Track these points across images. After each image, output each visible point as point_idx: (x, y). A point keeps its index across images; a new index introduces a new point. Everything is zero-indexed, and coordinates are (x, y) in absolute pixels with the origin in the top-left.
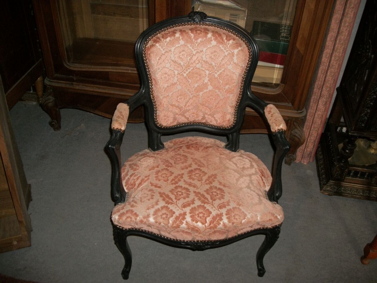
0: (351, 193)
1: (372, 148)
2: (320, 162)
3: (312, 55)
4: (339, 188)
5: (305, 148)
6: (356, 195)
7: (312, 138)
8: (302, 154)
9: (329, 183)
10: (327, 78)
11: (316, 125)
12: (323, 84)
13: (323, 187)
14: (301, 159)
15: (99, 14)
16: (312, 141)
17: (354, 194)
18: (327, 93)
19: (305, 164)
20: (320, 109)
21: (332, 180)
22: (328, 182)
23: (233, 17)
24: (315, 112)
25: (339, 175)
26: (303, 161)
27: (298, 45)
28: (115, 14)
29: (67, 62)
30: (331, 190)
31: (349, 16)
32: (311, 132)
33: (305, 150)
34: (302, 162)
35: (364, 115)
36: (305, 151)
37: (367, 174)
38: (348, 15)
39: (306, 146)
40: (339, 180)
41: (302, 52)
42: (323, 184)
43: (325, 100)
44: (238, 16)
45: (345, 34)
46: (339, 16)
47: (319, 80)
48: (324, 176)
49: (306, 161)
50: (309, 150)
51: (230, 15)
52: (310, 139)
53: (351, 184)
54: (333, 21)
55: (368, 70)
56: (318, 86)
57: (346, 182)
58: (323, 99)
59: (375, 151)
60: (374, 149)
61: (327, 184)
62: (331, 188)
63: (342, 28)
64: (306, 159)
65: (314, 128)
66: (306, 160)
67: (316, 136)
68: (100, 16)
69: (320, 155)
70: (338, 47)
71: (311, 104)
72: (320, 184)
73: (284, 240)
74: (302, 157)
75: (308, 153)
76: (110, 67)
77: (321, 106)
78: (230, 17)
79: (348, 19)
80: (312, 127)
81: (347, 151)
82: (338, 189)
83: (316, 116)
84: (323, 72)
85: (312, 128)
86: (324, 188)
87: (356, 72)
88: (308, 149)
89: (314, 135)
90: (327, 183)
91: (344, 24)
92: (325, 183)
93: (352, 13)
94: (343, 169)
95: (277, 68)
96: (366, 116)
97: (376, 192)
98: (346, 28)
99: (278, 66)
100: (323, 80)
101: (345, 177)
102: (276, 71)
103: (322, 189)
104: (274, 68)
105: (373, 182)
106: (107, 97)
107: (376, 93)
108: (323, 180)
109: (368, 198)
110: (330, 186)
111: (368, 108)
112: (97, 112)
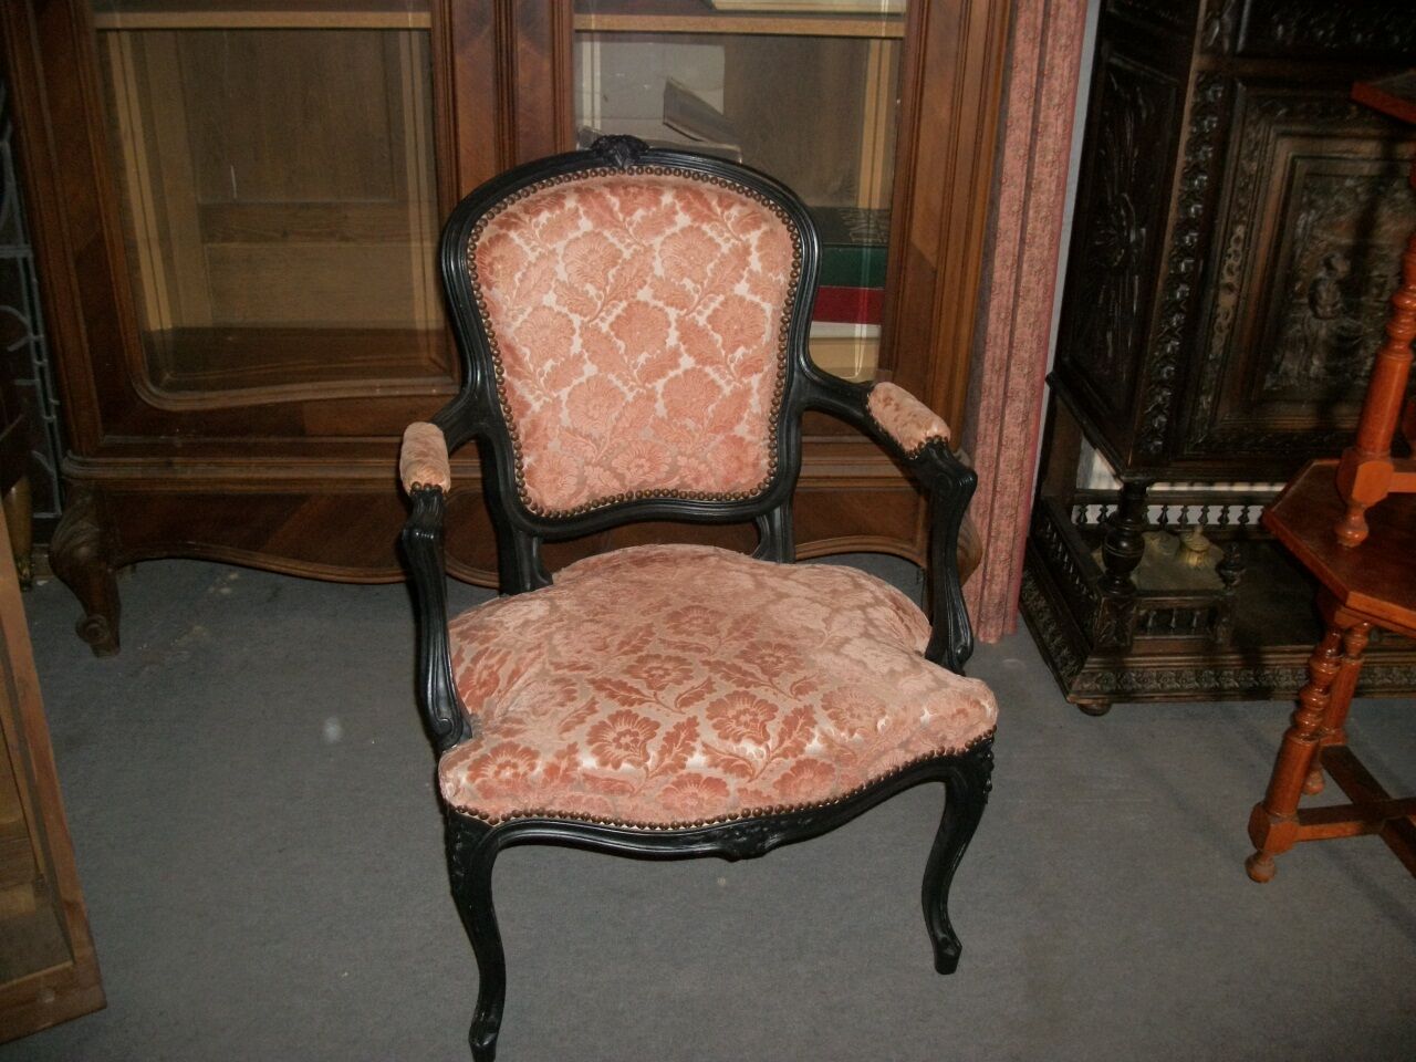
0: (1162, 685)
1: (1191, 550)
2: (1042, 617)
3: (964, 265)
4: (1122, 676)
5: (983, 588)
6: (1178, 690)
7: (999, 543)
8: (977, 608)
9: (1086, 666)
10: (1017, 334)
11: (1006, 498)
12: (1010, 356)
13: (1070, 685)
14: (975, 628)
15: (227, 238)
16: (1002, 558)
17: (1172, 690)
19: (992, 641)
20: (1012, 441)
21: (1096, 655)
22: (1083, 664)
24: (998, 455)
25: (1112, 633)
26: (984, 635)
27: (916, 238)
28: (285, 234)
29: (149, 384)
30: (1098, 686)
31: (1051, 131)
32: (994, 525)
33: (986, 593)
34: (982, 639)
35: (1154, 409)
36: (986, 598)
37: (1198, 613)
38: (1049, 128)
39: (984, 577)
40: (1116, 654)
41: (932, 259)
42: (1071, 675)
43: (1022, 406)
45: (1047, 186)
46: (1023, 136)
47: (996, 344)
48: (1065, 652)
49: (992, 631)
50: (996, 588)
52: (995, 552)
53: (1155, 659)
54: (1009, 152)
55: (1137, 277)
56: (993, 365)
57: (1141, 655)
58: (1017, 404)
59: (1200, 559)
60: (1198, 552)
61: (1083, 671)
62: (1097, 682)
63: (1036, 170)
64: (994, 623)
65: (1001, 507)
66: (992, 627)
67: (1011, 535)
68: (234, 245)
69: (1037, 599)
70: (1034, 228)
71: (982, 427)
72: (1059, 680)
73: (991, 857)
74: (979, 621)
75: (996, 601)
76: (308, 386)
77: (1012, 428)
79: (1050, 141)
80: (996, 505)
81: (1124, 545)
82: (1118, 681)
83: (1002, 466)
84: (1003, 315)
85: (996, 511)
86: (1075, 687)
87: (1101, 301)
88: (994, 587)
89: (1004, 532)
90: (1082, 667)
91: (1041, 156)
92: (1076, 668)
93: (1060, 122)
94: (1121, 607)
95: (861, 338)
96: (1161, 412)
97: (1235, 671)
98: (1048, 170)
99: (861, 330)
100: (1007, 342)
101: (1131, 637)
102: (857, 347)
103: (1068, 693)
104: (852, 339)
105: (1220, 640)
106: (302, 498)
107: (1176, 333)
108: (1066, 664)
109: (1218, 694)
110: (1093, 674)
111: (1162, 384)
112: (260, 559)
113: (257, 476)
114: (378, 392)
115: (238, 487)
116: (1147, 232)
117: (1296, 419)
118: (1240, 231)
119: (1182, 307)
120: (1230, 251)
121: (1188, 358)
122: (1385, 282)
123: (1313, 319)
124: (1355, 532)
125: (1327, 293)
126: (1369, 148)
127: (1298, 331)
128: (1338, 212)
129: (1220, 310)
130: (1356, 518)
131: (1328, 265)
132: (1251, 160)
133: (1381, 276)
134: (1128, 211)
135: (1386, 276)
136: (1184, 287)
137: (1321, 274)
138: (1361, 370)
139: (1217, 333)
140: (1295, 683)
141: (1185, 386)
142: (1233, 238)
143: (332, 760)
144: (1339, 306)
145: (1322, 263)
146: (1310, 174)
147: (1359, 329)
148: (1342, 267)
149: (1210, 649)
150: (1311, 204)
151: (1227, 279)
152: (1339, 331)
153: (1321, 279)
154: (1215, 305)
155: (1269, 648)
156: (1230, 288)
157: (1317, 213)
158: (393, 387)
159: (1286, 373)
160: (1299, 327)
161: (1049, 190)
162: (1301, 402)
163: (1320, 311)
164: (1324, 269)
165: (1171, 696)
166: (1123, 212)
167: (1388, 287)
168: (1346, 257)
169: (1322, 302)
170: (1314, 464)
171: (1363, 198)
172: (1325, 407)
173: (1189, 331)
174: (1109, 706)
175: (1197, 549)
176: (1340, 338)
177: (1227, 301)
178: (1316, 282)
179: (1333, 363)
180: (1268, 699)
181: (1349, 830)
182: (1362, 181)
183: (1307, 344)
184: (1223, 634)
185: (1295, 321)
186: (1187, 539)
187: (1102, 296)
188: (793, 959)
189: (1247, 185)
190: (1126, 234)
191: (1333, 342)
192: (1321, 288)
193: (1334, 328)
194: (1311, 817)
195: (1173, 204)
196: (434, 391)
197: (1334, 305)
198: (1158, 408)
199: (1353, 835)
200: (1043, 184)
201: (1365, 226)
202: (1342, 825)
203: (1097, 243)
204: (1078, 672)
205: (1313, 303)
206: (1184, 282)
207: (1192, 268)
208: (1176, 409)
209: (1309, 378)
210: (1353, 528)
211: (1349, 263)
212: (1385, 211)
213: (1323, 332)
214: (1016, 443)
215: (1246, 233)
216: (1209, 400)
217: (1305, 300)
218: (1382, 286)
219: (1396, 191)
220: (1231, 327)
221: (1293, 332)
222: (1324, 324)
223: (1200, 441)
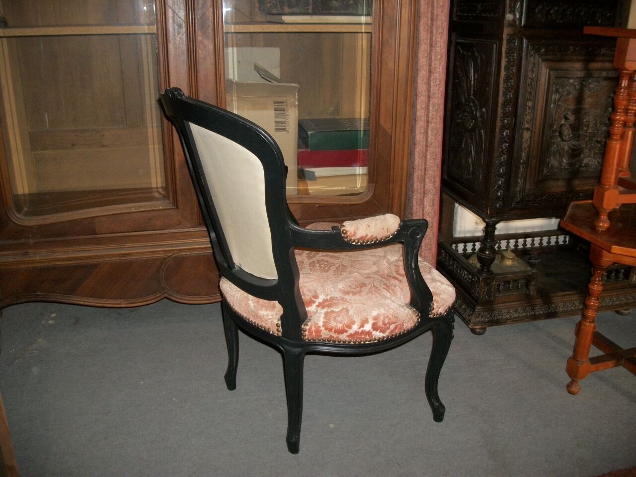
0: (510, 316)
1: (508, 258)
3: (404, 133)
4: (492, 313)
6: (517, 317)
9: (476, 311)
10: (428, 164)
11: (427, 240)
12: (425, 174)
13: (470, 320)
15: (46, 149)
17: (514, 318)
18: (432, 185)
21: (478, 306)
22: (474, 310)
23: (278, 106)
25: (485, 294)
27: (382, 122)
28: (73, 145)
29: (16, 213)
30: (483, 319)
31: (437, 70)
35: (497, 187)
37: (520, 281)
40: (489, 305)
41: (389, 131)
42: (469, 315)
43: (432, 197)
44: (285, 104)
45: (437, 95)
46: (425, 73)
47: (419, 169)
48: (464, 306)
51: (274, 103)
53: (505, 304)
54: (420, 81)
55: (483, 131)
56: (418, 179)
57: (498, 304)
58: (430, 196)
59: (512, 262)
60: (511, 259)
61: (475, 313)
62: (482, 317)
63: (432, 89)
68: (46, 152)
70: (433, 115)
71: (414, 208)
72: (464, 319)
76: (97, 209)
77: (428, 208)
78: (274, 106)
79: (437, 75)
81: (487, 252)
82: (491, 316)
84: (421, 156)
86: (473, 321)
87: (463, 146)
91: (433, 82)
92: (471, 312)
93: (441, 67)
94: (488, 282)
95: (359, 175)
96: (501, 189)
97: (540, 306)
98: (437, 88)
99: (360, 170)
100: (423, 168)
101: (494, 295)
102: (358, 177)
103: (469, 324)
104: (355, 175)
105: (532, 293)
106: (94, 266)
107: (505, 152)
108: (466, 312)
109: (535, 317)
110: (480, 314)
111: (500, 175)
112: (75, 299)
113: (72, 256)
114: (133, 210)
115: (63, 263)
116: (485, 110)
117: (557, 186)
118: (530, 104)
119: (506, 140)
120: (527, 113)
121: (511, 163)
122: (589, 124)
123: (562, 142)
124: (604, 224)
125: (567, 132)
126: (578, 65)
127: (555, 148)
128: (569, 94)
129: (524, 140)
130: (604, 217)
131: (566, 118)
132: (533, 71)
133: (587, 121)
134: (474, 102)
135: (589, 122)
136: (506, 131)
137: (563, 122)
138: (582, 164)
139: (523, 151)
140: (565, 309)
141: (510, 177)
142: (528, 107)
143: (123, 393)
144: (571, 136)
145: (562, 116)
146: (557, 77)
147: (580, 145)
148: (572, 118)
149: (528, 299)
150: (557, 91)
151: (527, 126)
152: (572, 146)
153: (563, 124)
154: (522, 138)
155: (553, 295)
156: (528, 129)
157: (559, 94)
158: (140, 207)
159: (552, 167)
160: (555, 146)
161: (438, 97)
162: (558, 180)
163: (564, 138)
164: (564, 120)
165: (516, 320)
166: (472, 104)
167: (591, 126)
168: (573, 114)
169: (565, 134)
170: (572, 204)
171: (577, 87)
172: (569, 181)
173: (511, 149)
174: (485, 329)
175: (511, 257)
176: (573, 150)
177: (526, 135)
178: (562, 126)
179: (571, 161)
180: (555, 317)
181: (610, 365)
182: (577, 80)
183: (559, 153)
184: (532, 289)
185: (554, 143)
186: (505, 254)
188: (376, 456)
189: (531, 83)
190: (474, 113)
191: (570, 151)
192: (564, 128)
193: (570, 145)
194: (595, 360)
195: (501, 94)
196: (161, 207)
197: (569, 135)
198: (499, 186)
199: (613, 367)
200: (435, 95)
201: (579, 99)
202: (608, 363)
203: (458, 121)
204: (472, 314)
205: (561, 135)
206: (507, 129)
207: (509, 122)
208: (508, 186)
209: (562, 169)
210: (603, 222)
211: (574, 116)
212: (587, 93)
213: (566, 148)
214: (430, 214)
215: (532, 104)
216: (522, 181)
217: (557, 134)
218: (588, 126)
219: (590, 84)
220: (529, 147)
221: (554, 148)
222: (566, 144)
223: (519, 200)
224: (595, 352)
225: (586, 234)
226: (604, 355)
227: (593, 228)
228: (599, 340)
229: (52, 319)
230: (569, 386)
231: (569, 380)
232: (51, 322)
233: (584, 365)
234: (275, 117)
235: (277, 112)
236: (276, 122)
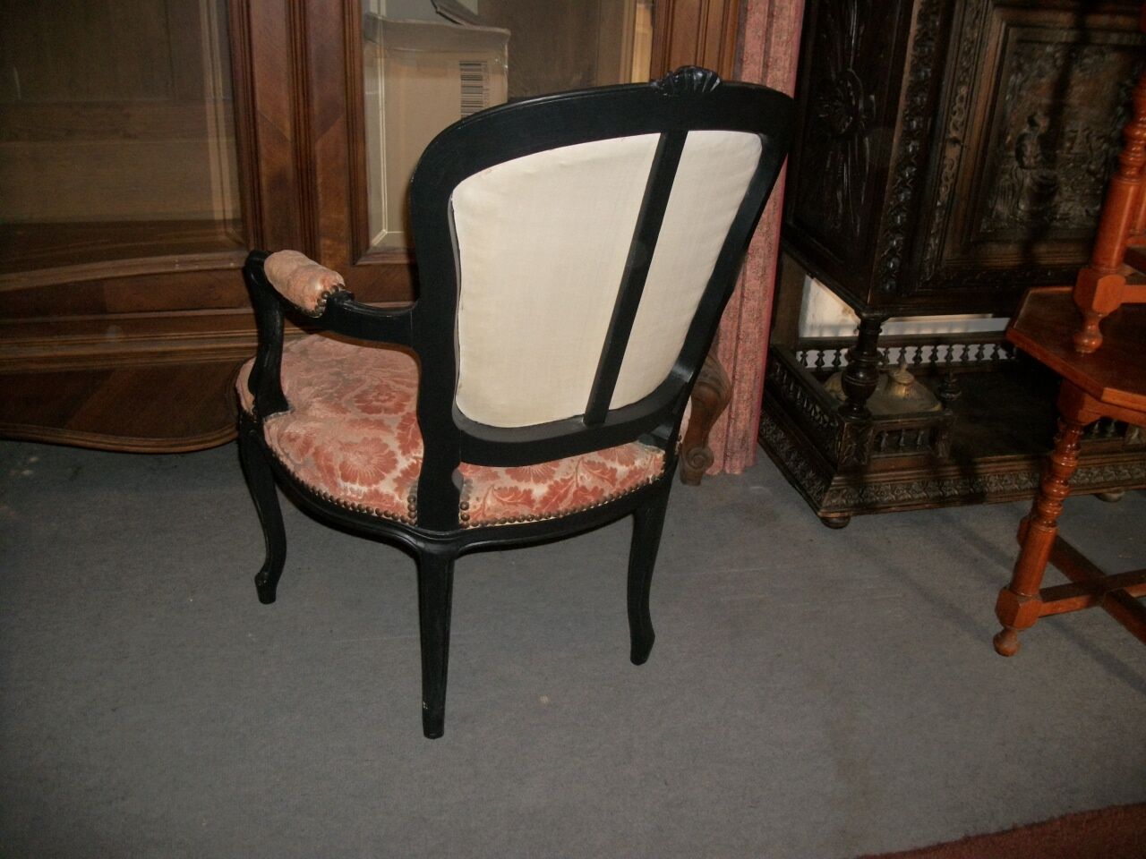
0: (897, 497)
1: (900, 384)
2: (782, 448)
4: (863, 491)
5: (729, 426)
6: (909, 500)
7: (743, 385)
8: (724, 444)
9: (833, 483)
11: (748, 344)
13: (820, 502)
14: (722, 462)
15: (17, 138)
16: (745, 397)
17: (904, 500)
18: (764, 238)
19: (737, 472)
20: (753, 293)
21: (839, 475)
22: (830, 483)
23: (471, 70)
24: (741, 305)
25: (852, 453)
26: (731, 468)
28: (69, 132)
30: (845, 501)
31: (786, 13)
32: (738, 369)
33: (731, 430)
34: (728, 471)
35: (889, 252)
36: (731, 435)
37: (922, 433)
38: (784, 11)
39: (730, 417)
40: (857, 475)
42: (820, 493)
43: (761, 261)
44: (482, 67)
45: (782, 64)
46: (761, 19)
48: (811, 474)
49: (737, 464)
50: (740, 425)
51: (461, 64)
52: (739, 393)
54: (749, 33)
55: (867, 139)
57: (876, 472)
58: (757, 259)
59: (907, 390)
60: (905, 384)
61: (831, 488)
62: (843, 497)
63: (773, 50)
64: (739, 455)
65: (744, 353)
66: (737, 460)
67: (753, 378)
69: (775, 433)
72: (808, 499)
73: (779, 656)
74: (725, 456)
75: (741, 436)
76: (108, 264)
77: (753, 282)
78: (462, 70)
79: (785, 23)
80: (740, 351)
81: (861, 376)
82: (860, 496)
83: (744, 315)
85: (740, 357)
86: (825, 503)
87: (828, 166)
88: (738, 424)
89: (747, 374)
90: (829, 485)
91: (776, 37)
92: (823, 487)
93: (793, 6)
94: (860, 431)
96: (895, 256)
97: (954, 480)
98: (783, 49)
101: (869, 456)
103: (818, 509)
105: (941, 455)
106: (105, 374)
107: (908, 184)
108: (813, 485)
109: (942, 502)
110: (839, 491)
111: (896, 230)
112: (67, 436)
113: (60, 353)
114: (177, 268)
115: (43, 367)
116: (876, 98)
117: (1005, 255)
118: (963, 91)
119: (913, 161)
120: (955, 108)
121: (919, 208)
122: (1075, 137)
123: (1019, 169)
124: (1091, 340)
125: (1031, 148)
126: (1064, 18)
127: (1007, 180)
128: (1040, 75)
129: (946, 162)
130: (1092, 328)
131: (1032, 123)
132: (973, 28)
133: (1072, 131)
134: (853, 81)
135: (1077, 132)
136: (913, 143)
137: (1025, 130)
138: (1056, 214)
139: (944, 182)
140: (1002, 488)
141: (914, 231)
142: (958, 98)
143: (154, 620)
144: (1039, 158)
145: (1026, 120)
146: (1020, 41)
147: (1055, 177)
148: (1043, 123)
149: (932, 465)
150: (1019, 68)
151: (954, 134)
152: (1041, 180)
153: (1025, 135)
154: (943, 157)
155: (980, 459)
156: (955, 141)
157: (1023, 76)
158: (193, 262)
159: (998, 217)
160: (1007, 177)
161: (784, 67)
162: (1008, 242)
163: (1026, 163)
164: (1028, 126)
165: (905, 506)
166: (849, 85)
167: (1078, 141)
168: (1046, 115)
169: (1028, 153)
170: (1031, 292)
171: (1059, 62)
172: (1027, 247)
173: (919, 182)
174: (848, 518)
175: (905, 382)
176: (1041, 186)
177: (952, 153)
178: (1022, 137)
179: (1035, 208)
180: (982, 502)
181: (1079, 603)
182: (1060, 47)
183: (1014, 191)
184: (943, 451)
185: (1003, 172)
186: (895, 375)
187: (829, 162)
188: (624, 763)
189: (970, 50)
190: (854, 103)
191: (1035, 188)
192: (1027, 142)
193: (1036, 177)
194: (1050, 595)
195: (907, 67)
196: (232, 265)
197: (1035, 157)
198: (893, 251)
199: (1082, 607)
200: (778, 61)
201: (1061, 88)
202: (1074, 600)
203: (821, 116)
204: (826, 491)
205: (1020, 155)
206: (914, 139)
207: (921, 125)
208: (909, 251)
209: (1016, 222)
210: (1092, 337)
211: (1048, 120)
212: (1077, 74)
213: (1028, 181)
214: (757, 295)
215: (968, 93)
216: (937, 242)
217: (1013, 153)
218: (1073, 140)
219: (1086, 56)
220: (956, 176)
221: (1004, 181)
222: (1028, 174)
223: (928, 279)
224: (1054, 577)
225: (1054, 358)
226: (1068, 585)
227: (1070, 348)
228: (1062, 554)
229: (31, 466)
230: (998, 640)
231: (1000, 628)
232: (27, 472)
233: (1030, 603)
234: (462, 93)
235: (466, 83)
236: (463, 102)
